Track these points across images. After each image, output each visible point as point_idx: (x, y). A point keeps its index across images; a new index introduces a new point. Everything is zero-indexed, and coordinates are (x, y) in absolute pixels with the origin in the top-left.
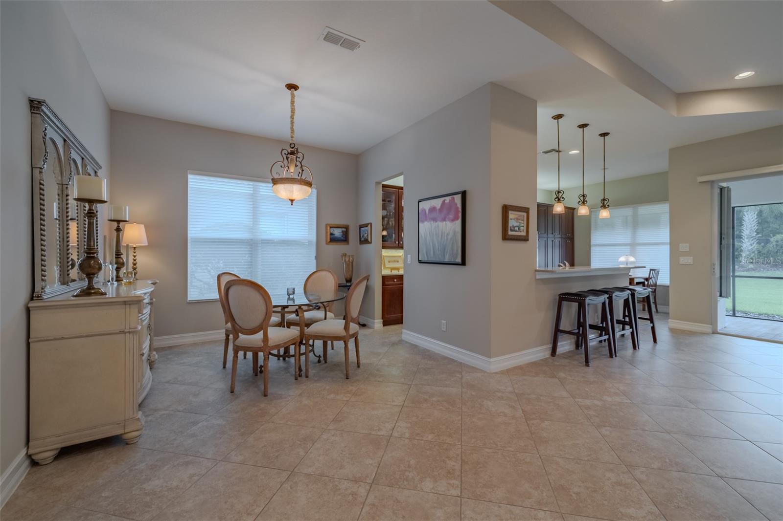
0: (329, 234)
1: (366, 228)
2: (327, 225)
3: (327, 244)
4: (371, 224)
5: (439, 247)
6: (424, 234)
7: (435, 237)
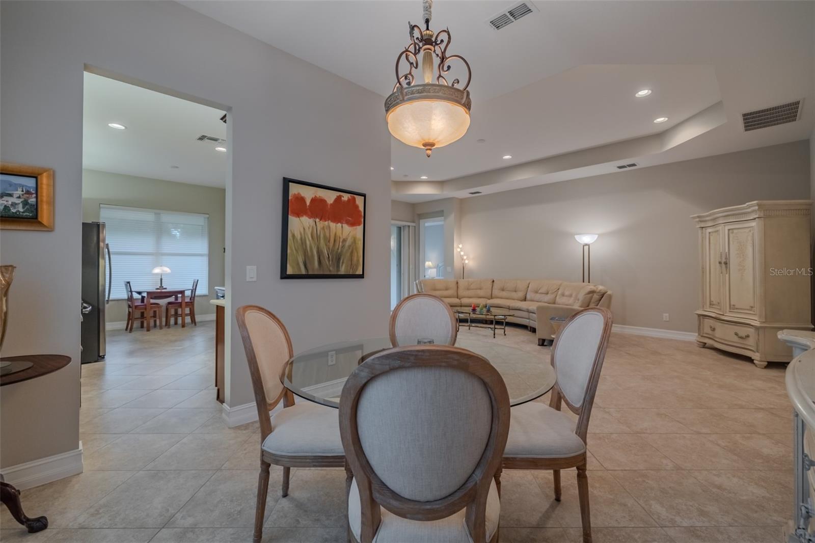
5: (330, 255)
6: (301, 234)
7: (322, 241)
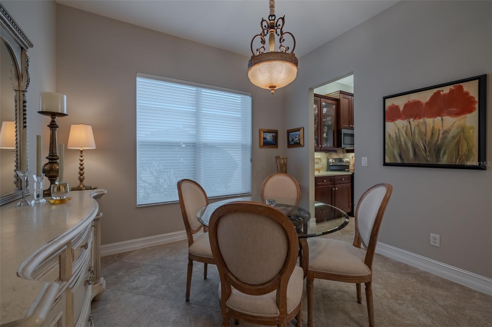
0: (262, 138)
1: (298, 133)
2: (260, 130)
3: (260, 147)
4: (303, 128)
5: (426, 147)
6: (396, 133)
7: (417, 136)
